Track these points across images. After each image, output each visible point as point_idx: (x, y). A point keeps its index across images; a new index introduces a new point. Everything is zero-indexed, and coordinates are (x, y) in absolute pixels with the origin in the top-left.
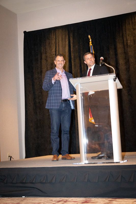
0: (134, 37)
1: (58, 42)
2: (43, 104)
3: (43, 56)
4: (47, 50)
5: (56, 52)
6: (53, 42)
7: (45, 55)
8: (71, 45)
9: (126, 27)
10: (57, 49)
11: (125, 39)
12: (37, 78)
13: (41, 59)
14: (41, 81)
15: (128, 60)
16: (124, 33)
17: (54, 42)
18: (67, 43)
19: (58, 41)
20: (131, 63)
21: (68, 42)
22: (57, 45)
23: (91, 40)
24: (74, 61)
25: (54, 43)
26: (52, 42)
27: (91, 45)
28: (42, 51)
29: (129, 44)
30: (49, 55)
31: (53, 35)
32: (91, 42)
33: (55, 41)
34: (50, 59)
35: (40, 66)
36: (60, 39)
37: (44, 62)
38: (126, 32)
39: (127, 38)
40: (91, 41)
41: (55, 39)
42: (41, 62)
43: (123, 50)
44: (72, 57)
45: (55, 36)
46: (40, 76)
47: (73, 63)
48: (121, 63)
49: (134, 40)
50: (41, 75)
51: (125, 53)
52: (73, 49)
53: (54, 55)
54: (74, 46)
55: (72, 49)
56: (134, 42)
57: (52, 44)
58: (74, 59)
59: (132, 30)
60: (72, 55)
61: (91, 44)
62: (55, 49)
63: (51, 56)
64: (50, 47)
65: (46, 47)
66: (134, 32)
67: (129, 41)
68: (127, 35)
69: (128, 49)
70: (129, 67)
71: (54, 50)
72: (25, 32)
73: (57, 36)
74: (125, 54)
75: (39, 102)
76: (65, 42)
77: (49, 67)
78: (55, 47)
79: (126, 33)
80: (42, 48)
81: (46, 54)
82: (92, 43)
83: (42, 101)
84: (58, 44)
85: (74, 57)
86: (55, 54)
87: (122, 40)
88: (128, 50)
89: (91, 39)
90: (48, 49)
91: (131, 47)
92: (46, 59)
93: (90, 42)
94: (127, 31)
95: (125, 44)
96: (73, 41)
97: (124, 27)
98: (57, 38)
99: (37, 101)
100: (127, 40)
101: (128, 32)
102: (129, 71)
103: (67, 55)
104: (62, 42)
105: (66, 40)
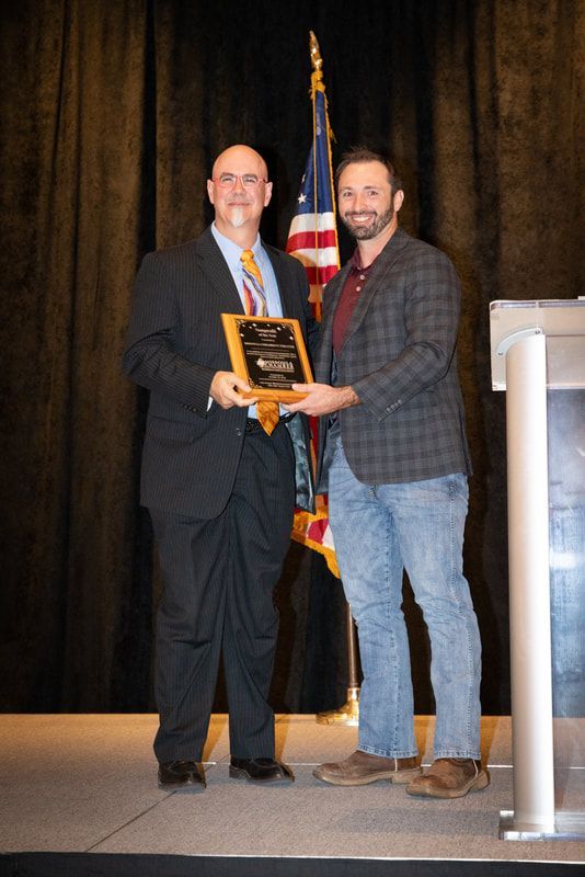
0: (532, 75)
1: (81, 46)
5: (60, 101)
6: (48, 43)
8: (162, 70)
9: (491, 11)
11: (483, 81)
15: (496, 199)
16: (481, 45)
17: (56, 42)
18: (137, 55)
19: (81, 35)
20: (512, 216)
21: (140, 52)
22: (73, 62)
23: (318, 63)
24: (175, 172)
25: (55, 47)
26: (39, 42)
27: (321, 88)
29: (504, 113)
30: (16, 116)
32: (317, 76)
33: (60, 38)
34: (22, 139)
36: (94, 29)
38: (492, 39)
39: (500, 75)
40: (322, 69)
41: (61, 20)
43: (466, 142)
44: (162, 143)
47: (168, 180)
48: (454, 214)
49: (534, 91)
51: (476, 156)
52: (173, 98)
53: (47, 115)
54: (176, 83)
55: (161, 100)
56: (534, 103)
57: (37, 48)
58: (175, 159)
59: (527, 34)
60: (159, 131)
61: (317, 84)
62: (57, 81)
63: (29, 123)
64: (25, 68)
66: (536, 45)
67: (505, 97)
68: (498, 60)
69: (499, 139)
70: (497, 239)
71: (48, 88)
73: (73, 8)
74: (477, 164)
76: (124, 47)
77: (8, 187)
78: (58, 72)
79: (491, 49)
82: (323, 80)
84: (80, 58)
85: (177, 145)
86: (52, 112)
87: (465, 83)
88: (495, 142)
89: (322, 57)
90: (13, 79)
91: (515, 130)
93: (314, 70)
94: (498, 35)
95: (483, 107)
96: (176, 53)
97: (482, 11)
98: (73, 17)
100: (494, 87)
101: (503, 44)
102: (496, 259)
103: (129, 127)
104: (103, 46)
105: (133, 37)
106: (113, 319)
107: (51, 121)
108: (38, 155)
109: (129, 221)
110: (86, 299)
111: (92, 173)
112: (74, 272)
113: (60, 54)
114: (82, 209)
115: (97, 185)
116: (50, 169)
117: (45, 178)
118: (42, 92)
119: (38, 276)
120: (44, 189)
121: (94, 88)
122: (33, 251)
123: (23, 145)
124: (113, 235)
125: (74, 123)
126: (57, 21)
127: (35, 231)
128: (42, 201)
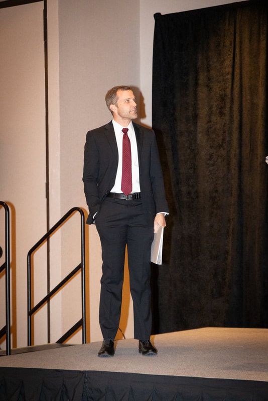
1: (241, 42)
2: (197, 197)
3: (202, 78)
4: (211, 63)
5: (233, 67)
6: (228, 43)
7: (206, 74)
10: (237, 61)
12: (186, 133)
13: (196, 84)
14: (196, 141)
17: (231, 42)
18: (263, 44)
19: (241, 38)
21: (265, 42)
22: (237, 50)
25: (231, 45)
26: (224, 43)
28: (199, 64)
30: (217, 75)
31: (227, 25)
33: (233, 40)
34: (219, 85)
35: (193, 103)
36: (246, 35)
37: (202, 93)
41: (233, 33)
42: (195, 93)
45: (233, 25)
46: (192, 128)
50: (195, 124)
53: (228, 74)
57: (224, 46)
62: (231, 59)
63: (222, 78)
64: (220, 54)
65: (210, 54)
71: (228, 62)
72: (157, 16)
73: (238, 26)
75: (189, 193)
76: (259, 41)
77: (214, 106)
78: (232, 56)
80: (200, 57)
81: (208, 71)
83: (196, 191)
84: (241, 48)
86: (231, 72)
90: (215, 60)
92: (207, 86)
98: (238, 31)
99: (184, 189)
103: (261, 75)
104: (250, 41)
105: (262, 36)
106: (257, 158)
107: (229, 76)
108: (224, 91)
109: (262, 116)
110: (246, 150)
111: (247, 97)
112: (240, 139)
113: (233, 47)
114: (243, 112)
115: (249, 102)
116: (230, 96)
117: (228, 101)
118: (226, 64)
119: (227, 142)
120: (228, 105)
121: (247, 60)
122: (224, 132)
123: (219, 87)
124: (257, 122)
125: (238, 76)
126: (231, 33)
127: (225, 124)
128: (227, 111)
